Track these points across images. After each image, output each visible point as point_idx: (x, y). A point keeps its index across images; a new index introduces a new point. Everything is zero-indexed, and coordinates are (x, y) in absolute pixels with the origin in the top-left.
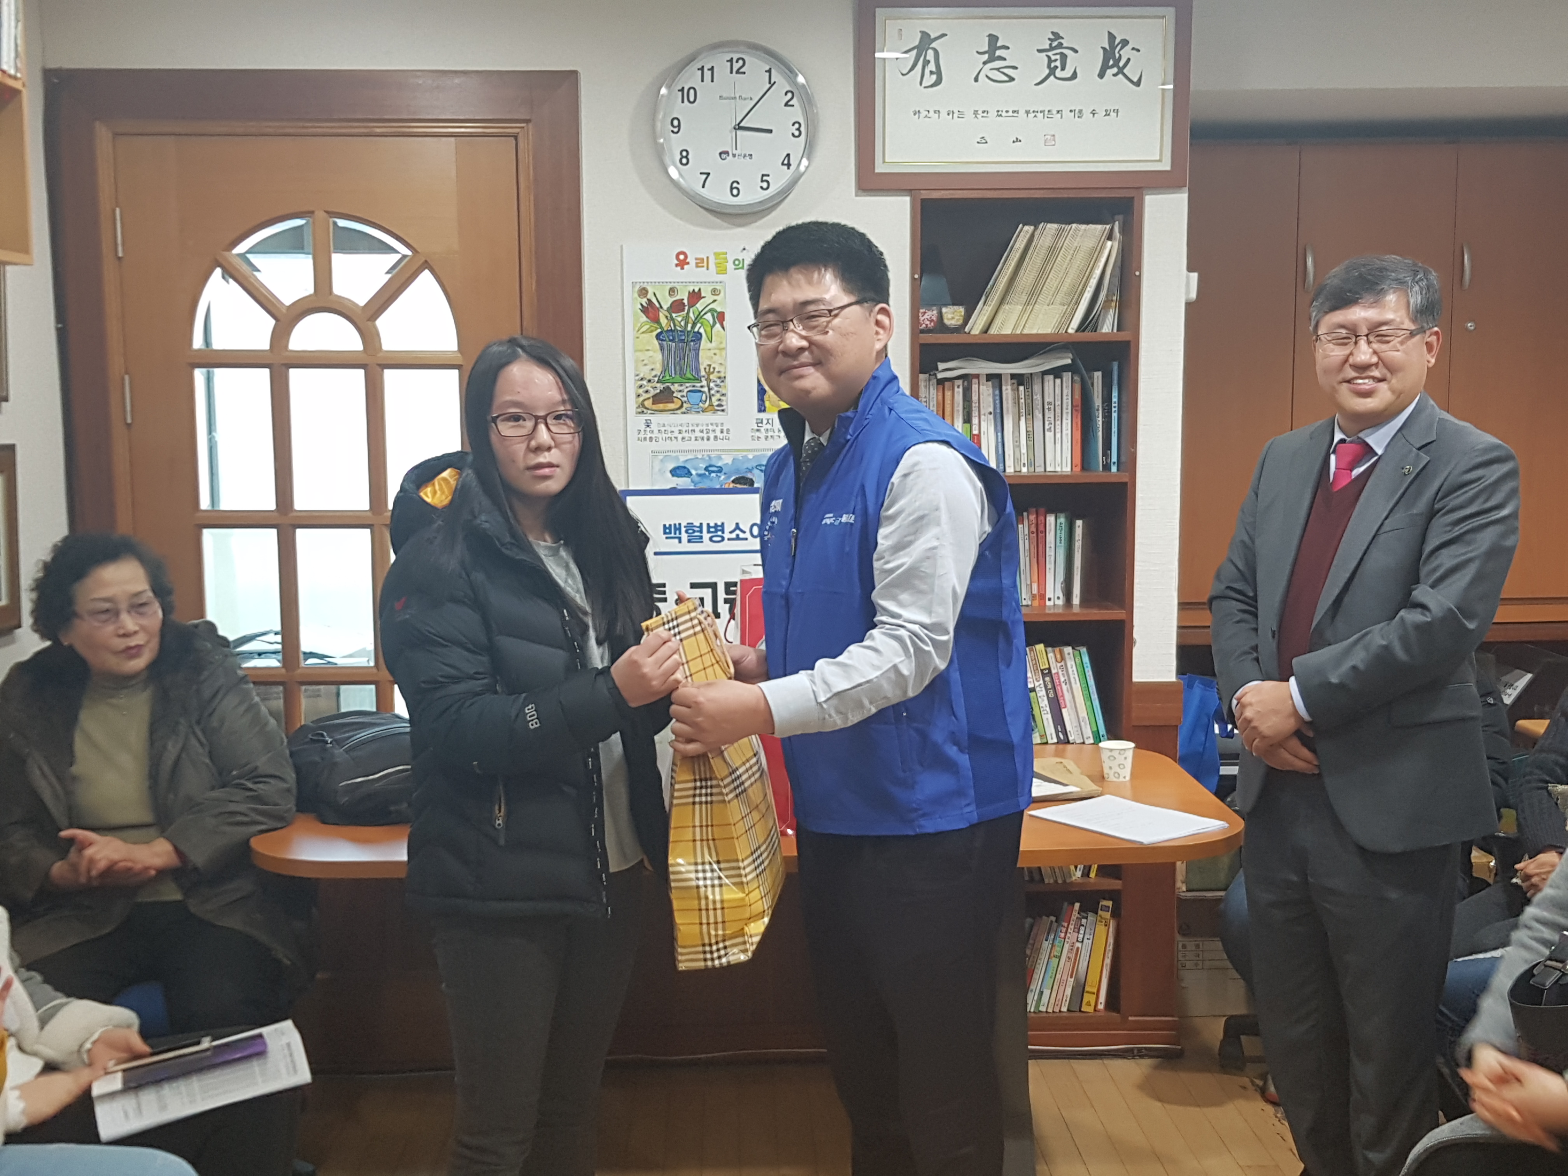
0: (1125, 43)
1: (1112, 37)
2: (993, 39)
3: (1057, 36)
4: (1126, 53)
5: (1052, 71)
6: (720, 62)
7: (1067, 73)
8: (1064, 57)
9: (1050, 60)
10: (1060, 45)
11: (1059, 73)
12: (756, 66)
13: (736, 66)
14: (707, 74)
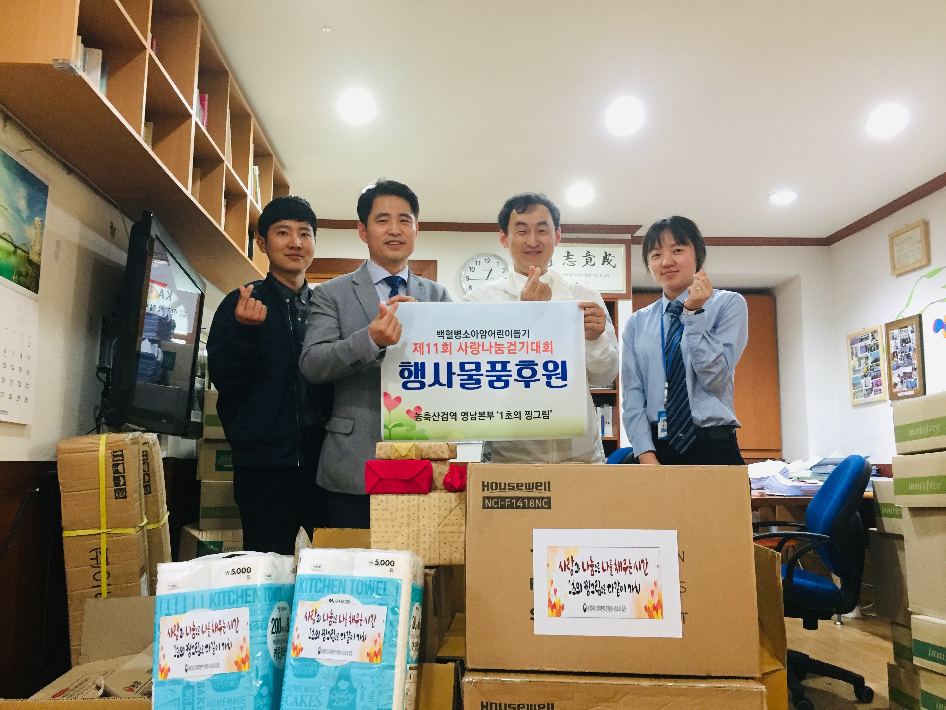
0: (610, 255)
1: (606, 253)
2: (568, 253)
3: (588, 252)
4: (610, 258)
5: (587, 263)
6: (482, 260)
7: (592, 263)
8: (591, 259)
9: (587, 260)
10: (589, 255)
11: (589, 263)
12: (494, 261)
13: (487, 261)
14: (478, 263)
